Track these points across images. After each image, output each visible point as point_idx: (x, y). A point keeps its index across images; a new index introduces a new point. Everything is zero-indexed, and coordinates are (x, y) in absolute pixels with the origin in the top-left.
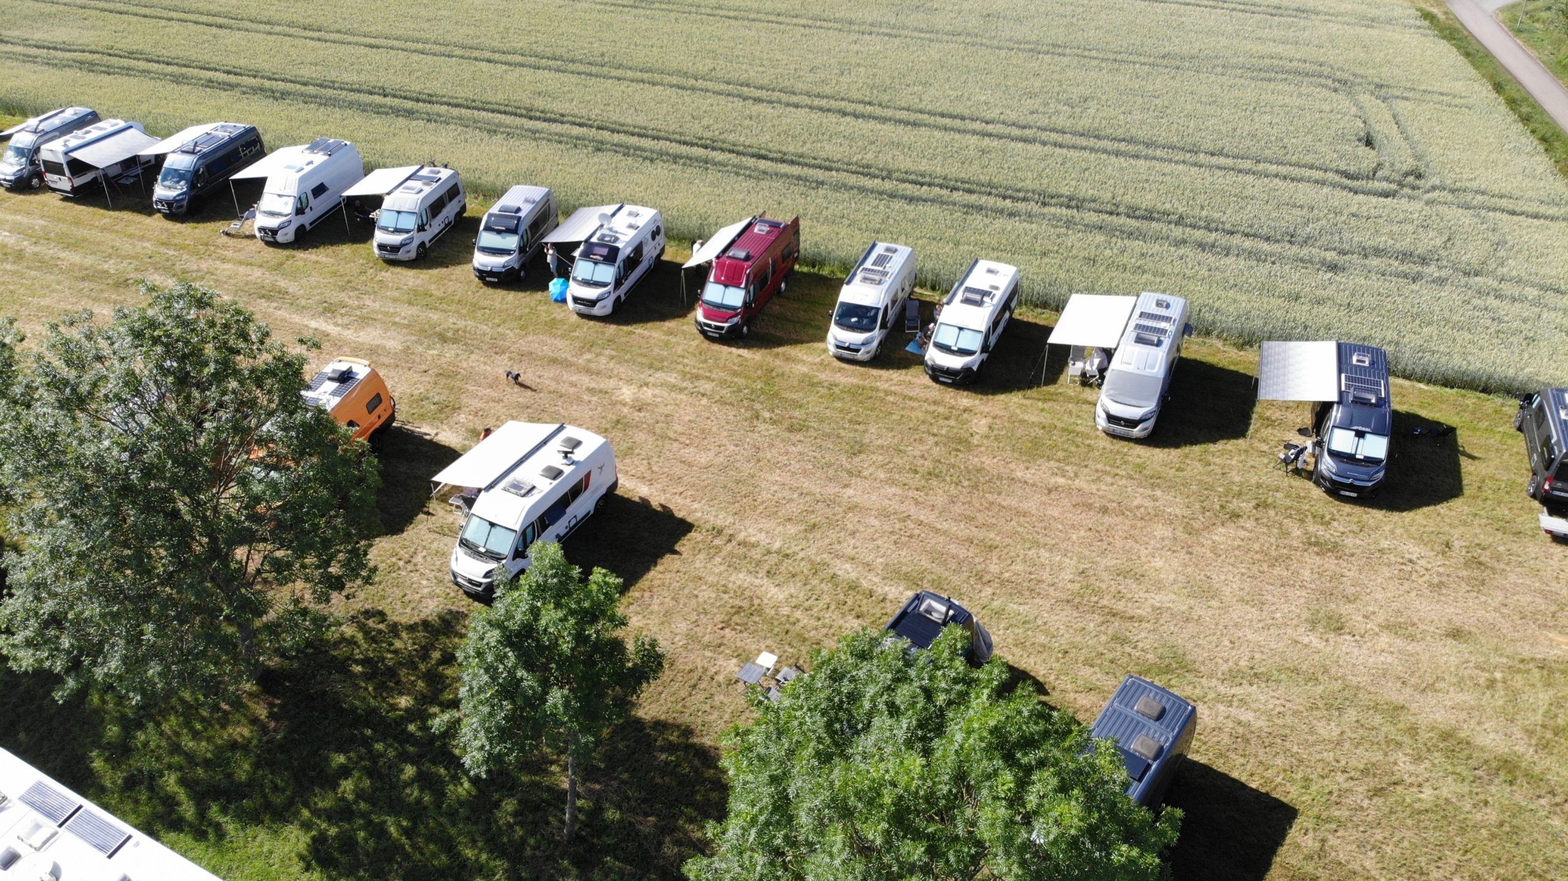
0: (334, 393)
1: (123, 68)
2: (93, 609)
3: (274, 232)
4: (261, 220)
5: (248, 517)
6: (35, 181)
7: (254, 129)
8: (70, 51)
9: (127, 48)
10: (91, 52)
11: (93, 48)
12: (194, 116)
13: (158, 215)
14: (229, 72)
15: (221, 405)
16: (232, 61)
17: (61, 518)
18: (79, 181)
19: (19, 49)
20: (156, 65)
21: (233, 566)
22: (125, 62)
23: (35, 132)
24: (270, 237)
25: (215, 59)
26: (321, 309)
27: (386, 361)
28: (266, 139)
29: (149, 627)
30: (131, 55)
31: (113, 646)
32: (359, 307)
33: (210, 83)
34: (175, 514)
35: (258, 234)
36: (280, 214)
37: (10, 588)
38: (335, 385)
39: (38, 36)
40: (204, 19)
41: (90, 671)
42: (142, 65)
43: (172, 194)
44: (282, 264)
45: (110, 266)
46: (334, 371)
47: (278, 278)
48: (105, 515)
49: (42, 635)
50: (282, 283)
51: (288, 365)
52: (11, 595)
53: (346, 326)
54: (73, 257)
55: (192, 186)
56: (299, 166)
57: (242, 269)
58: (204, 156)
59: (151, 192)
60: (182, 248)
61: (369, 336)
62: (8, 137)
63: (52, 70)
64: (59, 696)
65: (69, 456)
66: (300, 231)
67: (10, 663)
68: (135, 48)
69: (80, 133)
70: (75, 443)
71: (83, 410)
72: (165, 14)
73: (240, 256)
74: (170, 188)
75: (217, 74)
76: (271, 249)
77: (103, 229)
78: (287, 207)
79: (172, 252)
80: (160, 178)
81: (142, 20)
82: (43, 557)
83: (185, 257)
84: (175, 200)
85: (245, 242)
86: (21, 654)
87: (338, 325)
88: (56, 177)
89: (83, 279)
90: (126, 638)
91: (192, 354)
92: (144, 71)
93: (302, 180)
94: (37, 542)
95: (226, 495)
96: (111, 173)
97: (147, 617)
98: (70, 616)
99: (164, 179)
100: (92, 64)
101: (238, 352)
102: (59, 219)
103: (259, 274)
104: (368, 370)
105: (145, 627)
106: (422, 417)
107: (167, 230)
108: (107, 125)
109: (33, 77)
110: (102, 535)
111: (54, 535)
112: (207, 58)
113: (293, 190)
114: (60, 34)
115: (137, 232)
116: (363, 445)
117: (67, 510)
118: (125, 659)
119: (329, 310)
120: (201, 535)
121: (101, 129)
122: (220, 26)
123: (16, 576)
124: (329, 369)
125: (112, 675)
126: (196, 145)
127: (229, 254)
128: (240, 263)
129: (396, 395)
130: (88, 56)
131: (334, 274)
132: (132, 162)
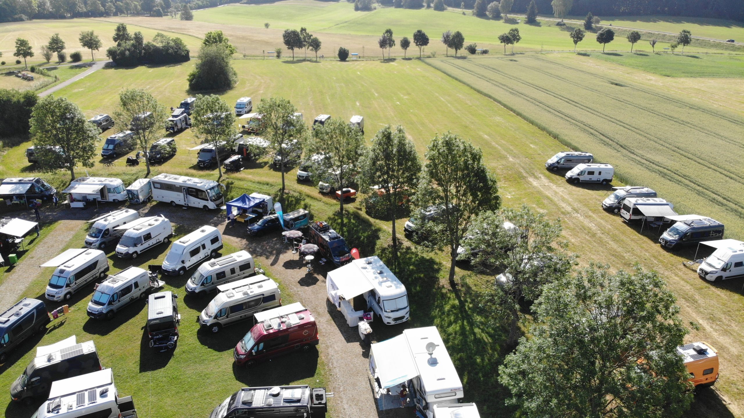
0: (692, 356)
1: (678, 180)
2: (539, 379)
3: (707, 273)
4: (704, 266)
5: (621, 384)
6: (616, 210)
7: (723, 226)
8: (659, 166)
9: (684, 173)
10: (667, 169)
11: (670, 168)
12: (698, 211)
13: (659, 244)
14: (724, 198)
15: (639, 331)
16: (729, 194)
17: (550, 337)
18: (633, 217)
19: (638, 158)
20: (693, 184)
21: (602, 400)
22: (680, 178)
23: (627, 192)
24: (703, 275)
25: (721, 191)
26: (708, 317)
27: (726, 356)
28: (726, 232)
29: (555, 401)
30: (684, 176)
31: (538, 398)
32: (727, 325)
33: (713, 200)
34: (593, 363)
35: (698, 271)
36: (714, 267)
37: (516, 350)
38: (695, 353)
39: (649, 156)
40: (725, 173)
41: (523, 401)
42: (687, 182)
43: (670, 238)
44: (702, 289)
45: (627, 256)
46: (698, 346)
47: (697, 294)
48: (567, 346)
49: (516, 376)
50: (697, 297)
51: (680, 330)
52: (515, 354)
53: (716, 330)
54: (614, 245)
55: (681, 239)
56: (735, 250)
57: (682, 283)
58: (694, 228)
59: (662, 234)
60: (661, 262)
61: (725, 340)
62: (615, 190)
63: (647, 171)
64: (507, 402)
65: (568, 316)
66: (719, 278)
67: (499, 378)
68: (687, 174)
69: (645, 199)
70: (572, 312)
71: (583, 302)
72: (709, 165)
73: (685, 277)
74: (670, 235)
75: (719, 197)
76: (701, 280)
77: (632, 240)
78: (719, 265)
79: (655, 262)
80: (668, 230)
81: (697, 164)
82: (535, 347)
83: (660, 266)
84: (670, 241)
85: (691, 272)
86: (505, 377)
87: (712, 327)
88: (625, 212)
89: (613, 255)
90: (544, 398)
91: (640, 303)
92: (686, 185)
93: (733, 257)
94: (535, 341)
95: (618, 369)
96: (649, 220)
97: (557, 397)
98: (530, 376)
99: (670, 231)
100: (665, 174)
101: (660, 313)
102: (617, 229)
103: (689, 288)
104: (715, 355)
105: (554, 399)
106: (727, 392)
107: (659, 252)
108: (658, 200)
109: (638, 171)
110: (561, 353)
111: (544, 342)
112: (718, 189)
113: (726, 259)
114: (658, 158)
115: (646, 247)
116: (691, 386)
117: (554, 335)
118: (538, 406)
119: (712, 319)
120: (598, 379)
121: (655, 201)
122: (731, 178)
123: (521, 348)
124: (696, 344)
125: (530, 409)
126: (692, 222)
127: (680, 274)
128: (683, 279)
129: (721, 374)
130: (665, 171)
131: (724, 305)
132: (660, 219)
